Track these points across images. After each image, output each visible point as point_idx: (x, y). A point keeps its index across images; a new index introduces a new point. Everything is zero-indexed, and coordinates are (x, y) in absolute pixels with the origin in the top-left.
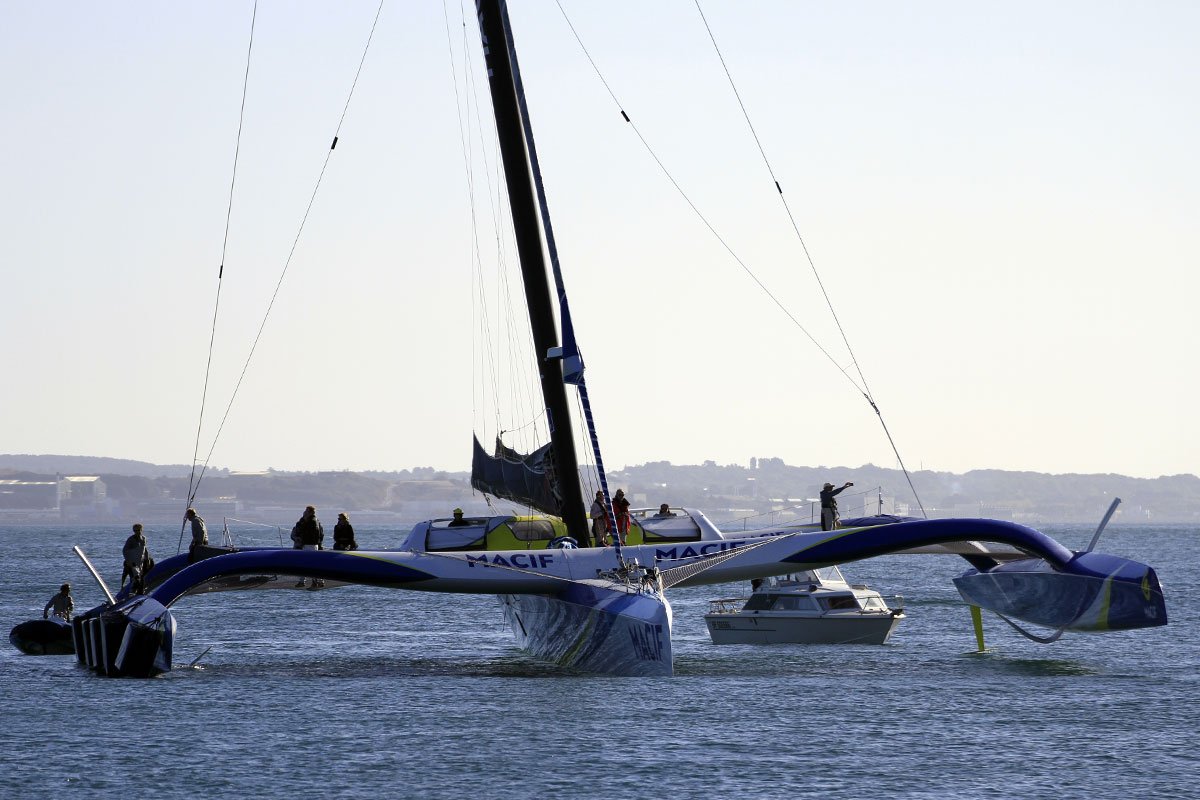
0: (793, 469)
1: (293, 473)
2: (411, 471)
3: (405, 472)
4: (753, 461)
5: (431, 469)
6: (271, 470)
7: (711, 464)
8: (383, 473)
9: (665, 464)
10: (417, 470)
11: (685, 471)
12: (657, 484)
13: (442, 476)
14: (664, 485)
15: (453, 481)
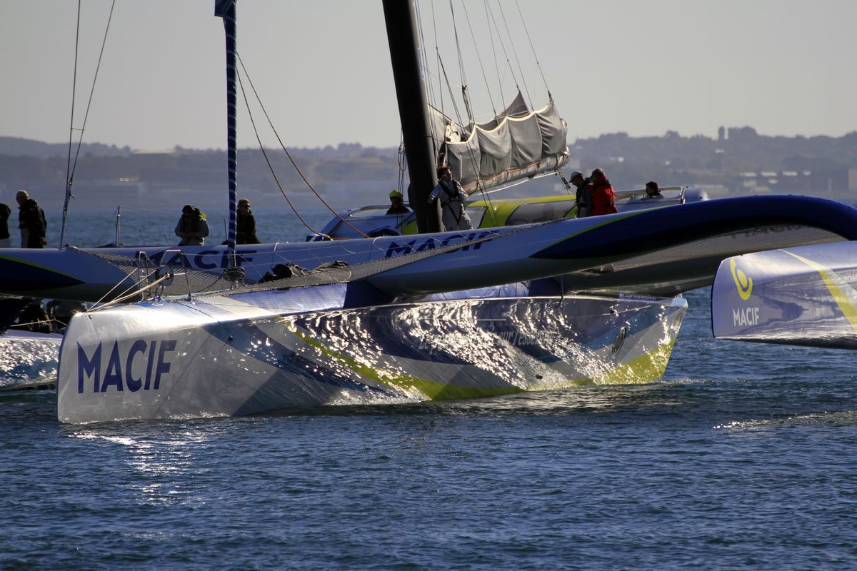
0: (766, 139)
1: (203, 151)
2: (335, 146)
3: (329, 148)
4: (721, 130)
5: (358, 146)
6: (178, 148)
7: (673, 135)
8: (305, 151)
9: (622, 136)
10: (342, 146)
11: (646, 143)
12: (612, 159)
13: (371, 152)
14: (621, 159)
15: (383, 158)
